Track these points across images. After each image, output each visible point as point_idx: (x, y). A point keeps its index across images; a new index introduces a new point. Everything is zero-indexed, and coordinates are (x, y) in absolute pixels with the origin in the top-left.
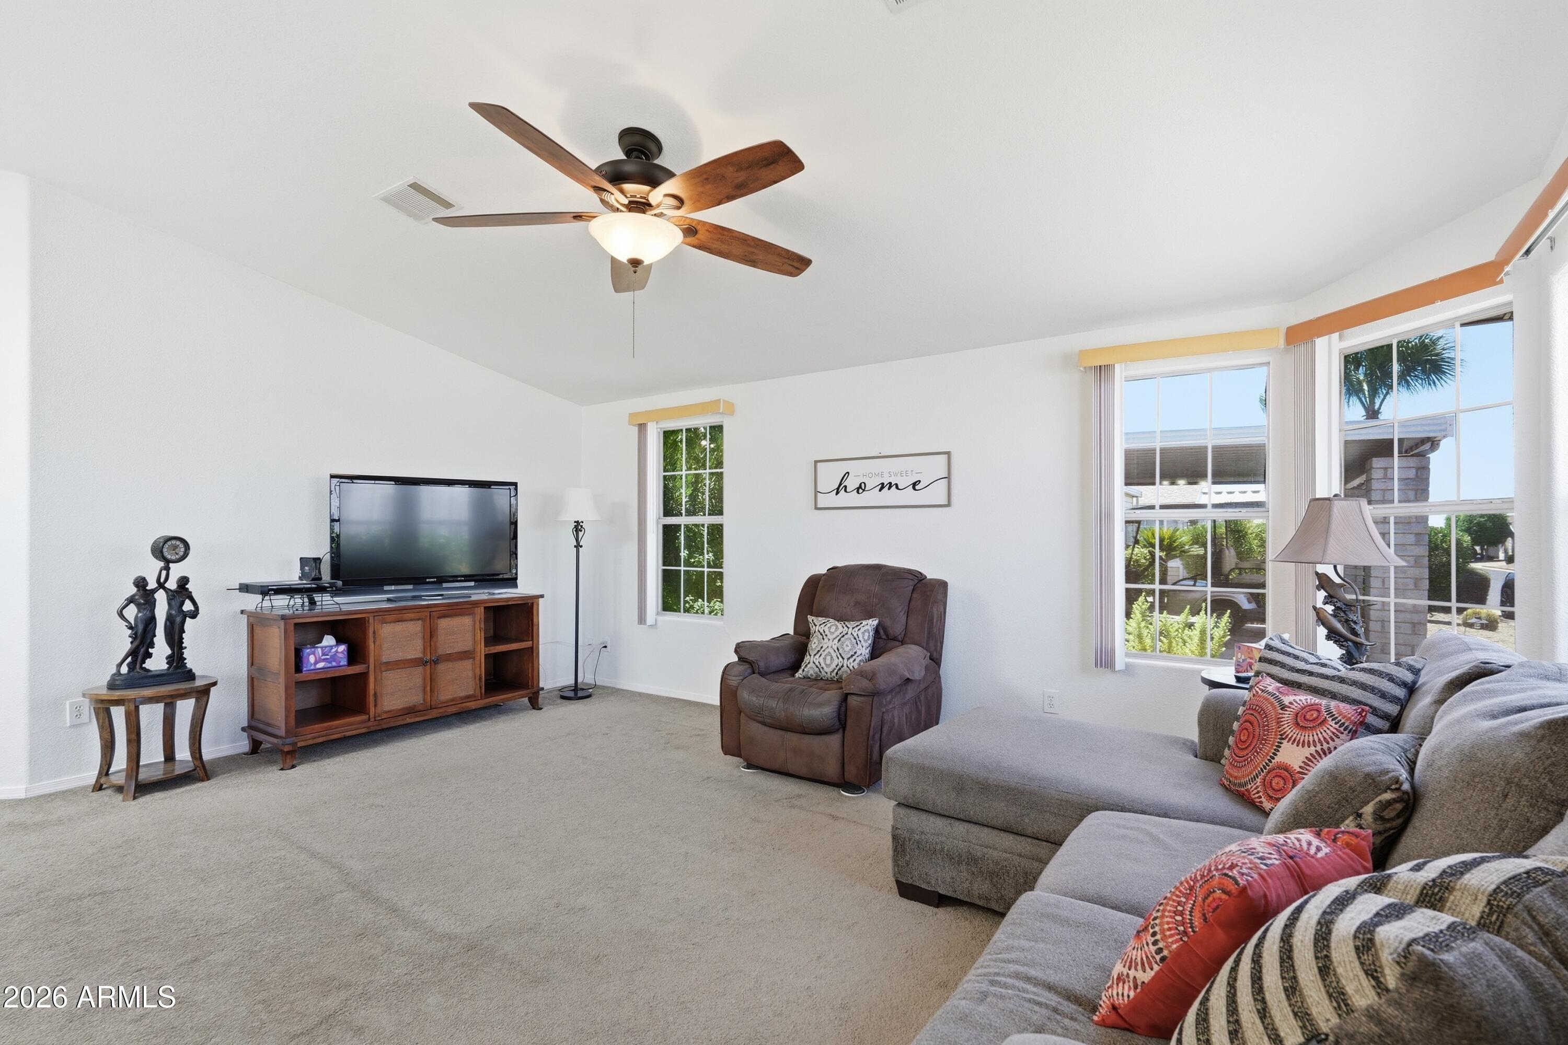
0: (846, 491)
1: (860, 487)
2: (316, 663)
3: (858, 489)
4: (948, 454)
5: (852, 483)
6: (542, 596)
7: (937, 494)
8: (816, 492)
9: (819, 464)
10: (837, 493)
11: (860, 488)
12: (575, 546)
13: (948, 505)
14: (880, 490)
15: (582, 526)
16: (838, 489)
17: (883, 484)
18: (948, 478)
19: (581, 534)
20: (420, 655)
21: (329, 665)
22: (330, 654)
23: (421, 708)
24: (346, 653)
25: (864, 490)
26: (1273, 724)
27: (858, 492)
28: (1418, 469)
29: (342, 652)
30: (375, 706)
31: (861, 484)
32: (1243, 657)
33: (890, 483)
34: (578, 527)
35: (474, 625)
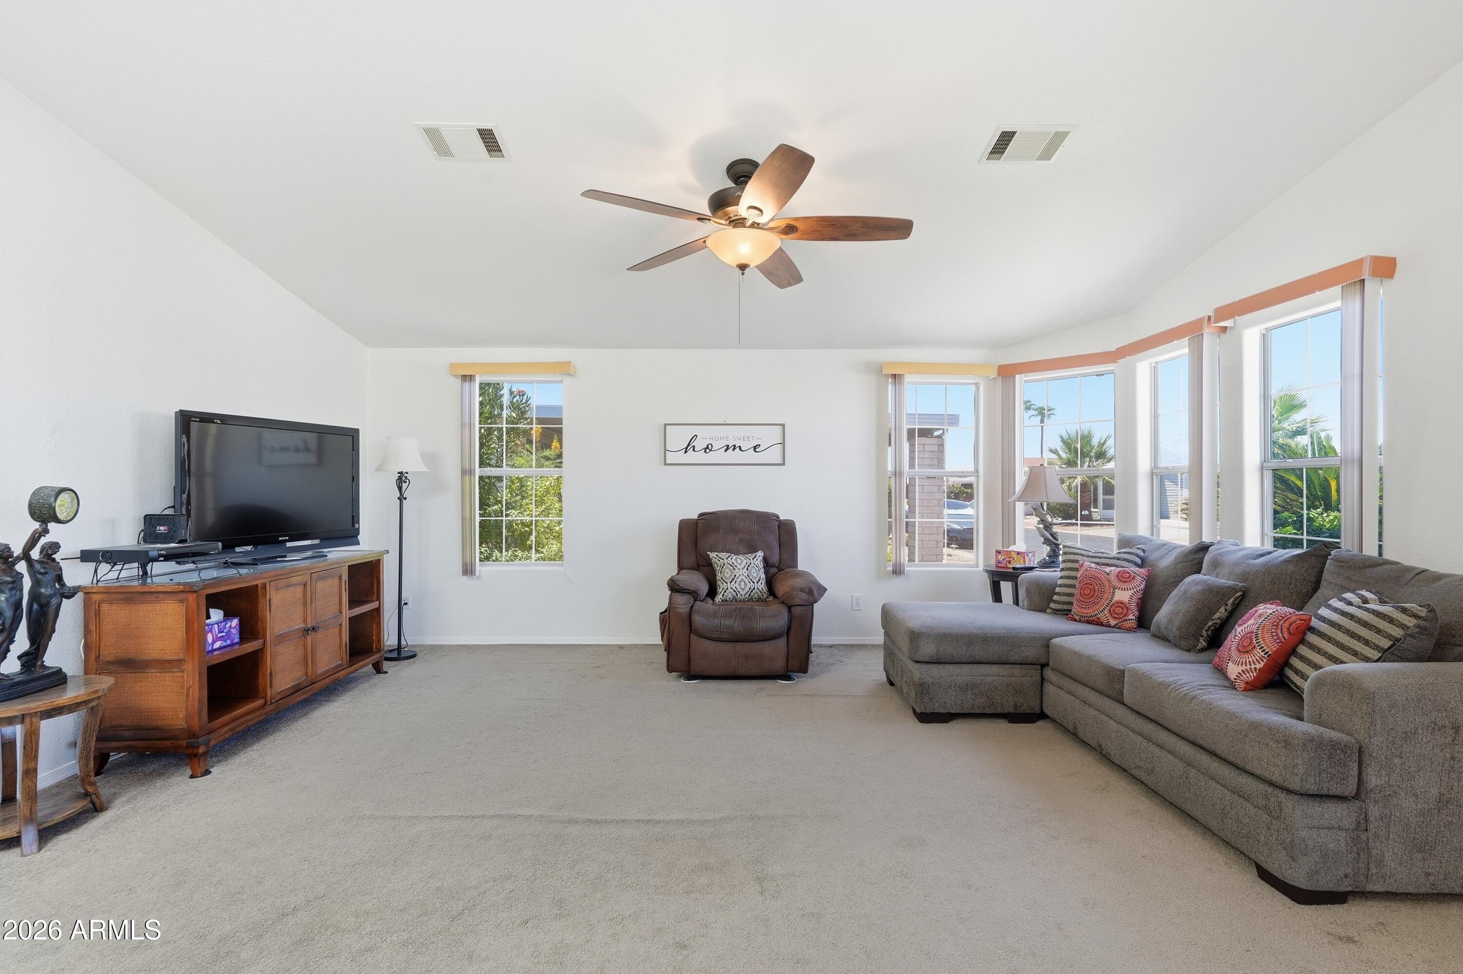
0: (694, 450)
1: (707, 447)
2: (214, 642)
3: (706, 449)
4: (783, 425)
5: (700, 444)
6: (388, 552)
7: (774, 456)
8: (665, 450)
9: (667, 427)
10: (686, 452)
11: (707, 449)
12: (398, 498)
13: (783, 464)
14: (726, 451)
15: (406, 477)
16: (687, 448)
17: (728, 446)
18: (783, 443)
19: (405, 485)
20: (302, 625)
21: (225, 644)
22: (226, 630)
23: (304, 685)
24: (238, 627)
25: (711, 450)
26: (1107, 584)
27: (705, 452)
28: (939, 445)
29: (235, 628)
30: (271, 686)
31: (708, 445)
32: (1003, 558)
33: (735, 446)
34: (401, 479)
35: (340, 587)
